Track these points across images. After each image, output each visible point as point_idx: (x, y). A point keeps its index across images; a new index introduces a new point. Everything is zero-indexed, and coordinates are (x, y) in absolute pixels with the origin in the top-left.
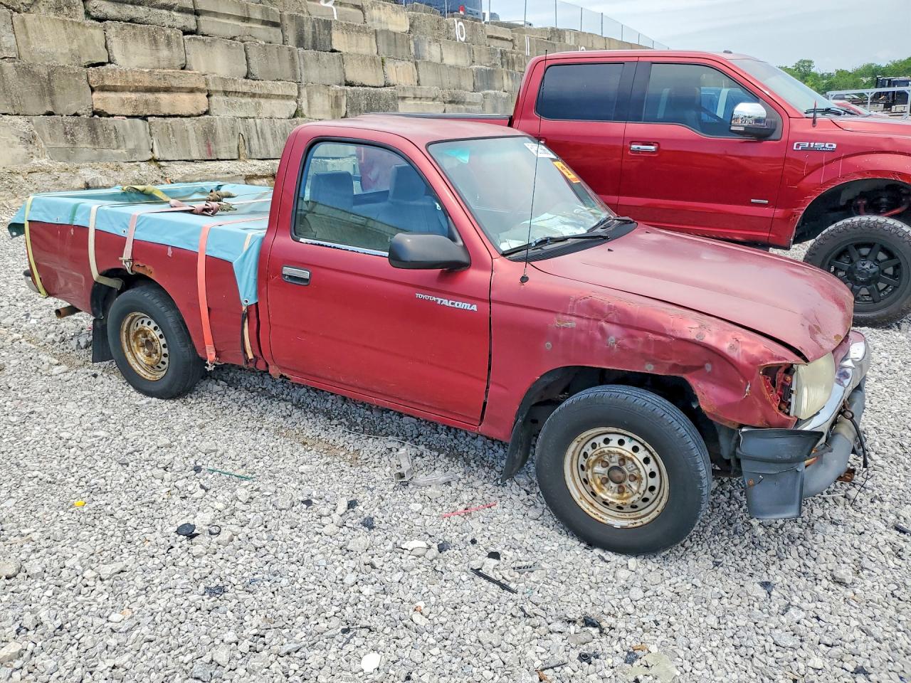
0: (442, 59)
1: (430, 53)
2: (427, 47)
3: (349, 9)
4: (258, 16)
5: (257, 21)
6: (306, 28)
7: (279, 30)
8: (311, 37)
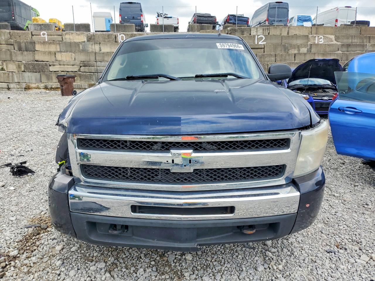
0: (100, 50)
1: (92, 48)
2: (90, 46)
3: (56, 36)
4: (4, 43)
5: (4, 44)
6: (22, 45)
7: (13, 46)
8: (24, 47)
